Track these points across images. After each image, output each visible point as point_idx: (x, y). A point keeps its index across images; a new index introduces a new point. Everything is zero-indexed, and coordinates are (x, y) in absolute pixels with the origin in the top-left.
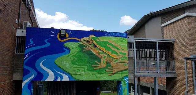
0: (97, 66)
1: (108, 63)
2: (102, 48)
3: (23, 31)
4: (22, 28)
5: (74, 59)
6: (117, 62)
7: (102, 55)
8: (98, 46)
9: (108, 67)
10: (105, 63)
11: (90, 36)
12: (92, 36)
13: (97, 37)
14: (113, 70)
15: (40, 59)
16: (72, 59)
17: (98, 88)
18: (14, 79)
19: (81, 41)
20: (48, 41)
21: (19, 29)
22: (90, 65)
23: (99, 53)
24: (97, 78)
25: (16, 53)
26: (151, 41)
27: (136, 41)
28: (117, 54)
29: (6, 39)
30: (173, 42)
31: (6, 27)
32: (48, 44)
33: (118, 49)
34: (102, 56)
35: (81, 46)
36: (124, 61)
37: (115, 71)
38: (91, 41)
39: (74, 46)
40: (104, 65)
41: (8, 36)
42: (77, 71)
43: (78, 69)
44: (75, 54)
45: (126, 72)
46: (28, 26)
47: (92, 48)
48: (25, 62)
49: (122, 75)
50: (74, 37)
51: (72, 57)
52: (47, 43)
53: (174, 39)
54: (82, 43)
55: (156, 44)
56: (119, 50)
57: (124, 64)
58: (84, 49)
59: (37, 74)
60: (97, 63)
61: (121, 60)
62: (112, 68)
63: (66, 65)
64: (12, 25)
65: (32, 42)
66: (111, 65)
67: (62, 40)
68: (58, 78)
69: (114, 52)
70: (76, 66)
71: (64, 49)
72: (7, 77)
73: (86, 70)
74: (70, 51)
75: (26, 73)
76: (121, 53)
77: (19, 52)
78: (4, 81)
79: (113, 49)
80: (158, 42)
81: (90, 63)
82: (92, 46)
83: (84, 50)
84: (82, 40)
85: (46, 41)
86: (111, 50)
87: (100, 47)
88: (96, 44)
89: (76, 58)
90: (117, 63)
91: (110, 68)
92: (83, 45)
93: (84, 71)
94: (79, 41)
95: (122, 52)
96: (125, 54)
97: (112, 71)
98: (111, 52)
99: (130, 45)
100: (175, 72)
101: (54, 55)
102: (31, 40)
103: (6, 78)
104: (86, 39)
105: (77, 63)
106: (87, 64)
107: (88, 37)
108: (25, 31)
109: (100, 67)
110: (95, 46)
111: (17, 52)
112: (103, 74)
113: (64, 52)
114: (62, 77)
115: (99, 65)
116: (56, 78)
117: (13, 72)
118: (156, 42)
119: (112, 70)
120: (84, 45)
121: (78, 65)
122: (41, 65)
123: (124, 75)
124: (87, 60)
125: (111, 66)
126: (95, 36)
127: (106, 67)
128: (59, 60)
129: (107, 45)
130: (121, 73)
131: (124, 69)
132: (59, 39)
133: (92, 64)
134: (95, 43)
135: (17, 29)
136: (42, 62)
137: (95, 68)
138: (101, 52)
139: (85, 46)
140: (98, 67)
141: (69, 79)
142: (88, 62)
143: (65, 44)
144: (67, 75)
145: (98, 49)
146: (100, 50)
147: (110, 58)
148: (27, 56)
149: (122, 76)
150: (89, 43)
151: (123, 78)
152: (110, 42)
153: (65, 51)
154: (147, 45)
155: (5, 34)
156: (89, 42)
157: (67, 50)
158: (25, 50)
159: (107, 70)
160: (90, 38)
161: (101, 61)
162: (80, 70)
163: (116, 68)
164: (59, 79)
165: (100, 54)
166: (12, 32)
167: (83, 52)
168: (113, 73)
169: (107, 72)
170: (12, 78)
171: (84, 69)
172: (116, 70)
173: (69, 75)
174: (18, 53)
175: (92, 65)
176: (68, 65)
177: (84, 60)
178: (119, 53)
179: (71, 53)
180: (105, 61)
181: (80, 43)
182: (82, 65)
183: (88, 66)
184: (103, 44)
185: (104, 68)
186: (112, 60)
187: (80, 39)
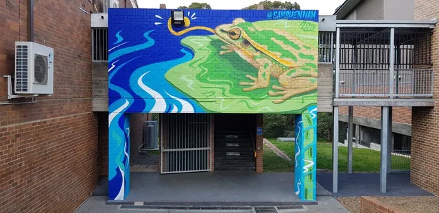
0: (250, 84)
1: (274, 79)
2: (262, 46)
3: (102, 17)
4: (101, 11)
5: (204, 71)
6: (293, 74)
7: (261, 61)
8: (252, 41)
9: (274, 87)
10: (267, 77)
11: (234, 21)
12: (239, 21)
13: (249, 23)
14: (285, 92)
15: (137, 71)
16: (199, 70)
17: (258, 130)
18: (94, 110)
19: (216, 33)
20: (150, 35)
21: (95, 12)
22: (236, 81)
23: (253, 57)
24: (249, 107)
25: (93, 61)
26: (378, 26)
27: (341, 28)
28: (294, 58)
29: (72, 34)
30: (431, 27)
31: (69, 10)
32: (151, 42)
33: (296, 47)
35: (217, 44)
36: (307, 72)
37: (289, 95)
38: (236, 32)
39: (201, 45)
40: (263, 81)
41: (75, 28)
42: (211, 94)
43: (210, 90)
44: (204, 60)
45: (313, 96)
46: (112, 6)
47: (240, 46)
48: (110, 77)
49: (303, 102)
50: (201, 25)
51: (199, 66)
52: (149, 39)
53: (434, 20)
54: (219, 38)
55: (390, 33)
56: (299, 49)
57: (309, 78)
58: (223, 50)
59: (133, 100)
60: (249, 79)
61: (301, 71)
62: (281, 88)
63: (188, 82)
64: (81, 6)
65: (120, 39)
66: (280, 81)
67: (177, 31)
68: (173, 107)
69: (286, 54)
70: (206, 85)
71: (183, 51)
72: (80, 106)
73: (227, 92)
74: (193, 55)
75: (114, 98)
76: (302, 55)
77: (98, 59)
78: (75, 113)
79: (285, 47)
80: (395, 28)
81: (234, 78)
82: (238, 43)
83: (222, 53)
84: (218, 29)
85: (146, 35)
86: (280, 49)
87: (256, 45)
88: (249, 39)
89: (206, 69)
90: (293, 78)
91: (278, 88)
92: (220, 41)
93: (223, 94)
94: (212, 34)
95: (306, 52)
96: (311, 57)
97: (283, 95)
98: (281, 54)
99: (328, 37)
100: (431, 95)
101: (164, 63)
102: (118, 35)
103: (78, 106)
104: (226, 27)
105: (208, 79)
106: (229, 81)
107: (231, 23)
108: (106, 16)
109: (255, 86)
110: (246, 42)
111: (95, 59)
112: (263, 101)
113: (182, 57)
114: (180, 106)
115: (254, 81)
116: (170, 108)
117: (91, 96)
118: (391, 28)
119: (281, 92)
120: (224, 41)
121: (212, 83)
122: (140, 82)
123: (307, 102)
124: (228, 73)
125: (280, 84)
126: (246, 20)
127: (268, 86)
128: (174, 73)
129: (272, 39)
130: (301, 97)
131: (308, 89)
132: (172, 31)
133: (239, 80)
134: (245, 35)
135: (91, 13)
136: (142, 77)
137: (244, 89)
138: (258, 54)
139: (224, 44)
140: (253, 85)
141: (195, 109)
142: (230, 76)
143: (184, 41)
144: (189, 101)
145: (252, 48)
146: (257, 50)
147: (278, 67)
148: (114, 66)
149: (304, 105)
150: (233, 37)
151: (306, 109)
152: (280, 33)
153: (185, 54)
154: (371, 34)
155: (69, 25)
156: (233, 34)
157: (187, 53)
158: (109, 53)
159: (271, 92)
160: (234, 26)
161: (259, 73)
162: (214, 93)
163: (291, 88)
164: (175, 110)
165: (257, 59)
166: (82, 20)
167: (221, 55)
168: (284, 97)
169: (271, 96)
170: (91, 108)
171: (224, 90)
172: (289, 93)
173: (194, 102)
174: (97, 61)
175: (240, 83)
176: (191, 82)
177: (223, 73)
178: (297, 56)
179: (197, 59)
180: (268, 74)
181: (215, 37)
182: (219, 83)
183: (231, 85)
184: (264, 37)
185: (264, 88)
186: (283, 72)
187: (214, 28)
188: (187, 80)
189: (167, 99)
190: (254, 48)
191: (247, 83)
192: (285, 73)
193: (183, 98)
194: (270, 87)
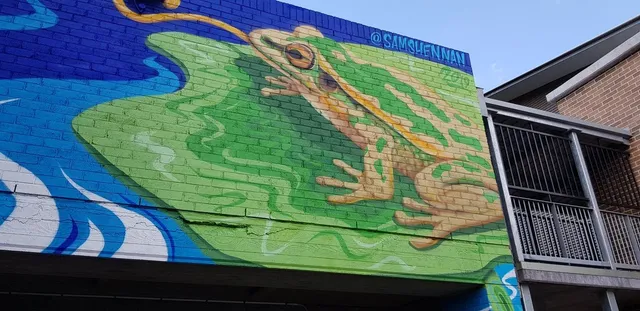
0: (348, 185)
1: (404, 179)
2: (368, 97)
5: (211, 131)
6: (446, 176)
7: (368, 131)
8: (342, 81)
9: (406, 200)
10: (389, 177)
11: (297, 29)
12: (306, 31)
13: (331, 42)
14: (435, 219)
16: (195, 125)
19: (250, 43)
22: (307, 172)
23: (349, 119)
24: (350, 255)
28: (441, 137)
33: (441, 115)
34: (366, 134)
35: (254, 68)
36: (475, 176)
37: (447, 228)
38: (304, 53)
39: (209, 61)
42: (229, 201)
43: (230, 187)
44: (217, 100)
45: (501, 238)
47: (314, 86)
49: (481, 251)
50: (210, 16)
51: (199, 113)
52: (40, 7)
54: (258, 55)
56: (447, 120)
57: (480, 190)
58: (270, 85)
60: (343, 171)
61: (461, 172)
62: (426, 208)
63: (158, 156)
66: (421, 189)
67: (140, 12)
68: (88, 234)
69: (420, 125)
70: (218, 170)
71: (150, 63)
73: (282, 200)
74: (183, 79)
76: (458, 138)
79: (417, 110)
81: (304, 165)
82: (310, 78)
83: (267, 91)
84: (256, 36)
86: (410, 115)
87: (353, 91)
88: (334, 74)
89: (221, 126)
90: (446, 184)
91: (417, 204)
92: (261, 62)
93: (271, 204)
94: (242, 42)
95: (462, 130)
96: (474, 142)
97: (431, 226)
98: (410, 124)
101: (78, 85)
104: (278, 36)
105: (225, 153)
106: (288, 169)
107: (291, 30)
109: (361, 194)
110: (329, 82)
112: (385, 237)
113: (144, 77)
114: (115, 232)
115: (354, 179)
116: (73, 232)
119: (427, 219)
120: (270, 63)
121: (236, 167)
123: (491, 253)
124: (287, 146)
125: (419, 196)
126: (324, 34)
127: (392, 199)
128: (109, 117)
129: (387, 86)
130: (473, 237)
131: (483, 218)
132: (124, 9)
133: (315, 171)
134: (327, 66)
137: (334, 198)
138: (359, 113)
139: (272, 71)
140: (354, 191)
141: (172, 247)
142: (291, 156)
143: (155, 40)
144: (154, 219)
145: (344, 98)
146: (357, 105)
147: (409, 153)
149: (486, 260)
150: (297, 62)
151: (491, 272)
152: (403, 78)
153: (155, 73)
156: (296, 54)
157: (165, 73)
159: (402, 216)
160: (297, 38)
161: (367, 160)
162: (243, 199)
163: (447, 210)
164: (93, 244)
165: (358, 126)
167: (261, 96)
168: (435, 233)
169: (405, 226)
171: (273, 193)
172: (446, 223)
173: (173, 223)
175: (320, 180)
176: (166, 154)
177: (271, 144)
178: (447, 136)
179: (191, 94)
180: (387, 165)
181: (247, 50)
182: (259, 171)
183: (293, 182)
184: (368, 79)
185: (384, 201)
186: (423, 166)
187: (247, 32)
188: (154, 149)
189: (65, 200)
190: (348, 96)
191: (337, 183)
192: (428, 170)
193: (132, 206)
194: (396, 200)
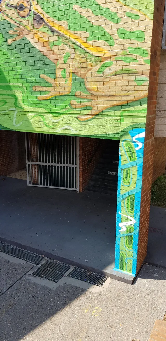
0: (47, 89)
1: (78, 79)
6: (107, 71)
8: (46, 17)
14: (94, 103)
22: (28, 85)
23: (49, 45)
33: (113, 18)
34: (58, 52)
35: (4, 28)
42: (1, 103)
45: (140, 111)
49: (122, 121)
56: (118, 21)
57: (132, 77)
62: (89, 96)
69: (97, 33)
73: (20, 102)
76: (123, 34)
79: (94, 20)
81: (27, 80)
82: (28, 22)
83: (10, 41)
86: (88, 27)
90: (107, 77)
91: (84, 95)
92: (6, 22)
93: (15, 104)
96: (139, 35)
97: (91, 108)
98: (88, 34)
106: (20, 85)
112: (63, 116)
115: (50, 85)
119: (89, 103)
123: (129, 122)
124: (20, 72)
130: (118, 113)
131: (131, 98)
133: (32, 83)
137: (40, 97)
138: (55, 38)
139: (11, 26)
140: (50, 91)
142: (21, 77)
146: (53, 31)
147: (84, 59)
149: (124, 126)
151: (126, 134)
161: (58, 71)
162: (6, 102)
165: (54, 48)
167: (8, 45)
169: (75, 109)
182: (10, 88)
183: (23, 91)
185: (65, 95)
186: (92, 67)
191: (42, 88)
192: (95, 69)
194: (72, 94)
